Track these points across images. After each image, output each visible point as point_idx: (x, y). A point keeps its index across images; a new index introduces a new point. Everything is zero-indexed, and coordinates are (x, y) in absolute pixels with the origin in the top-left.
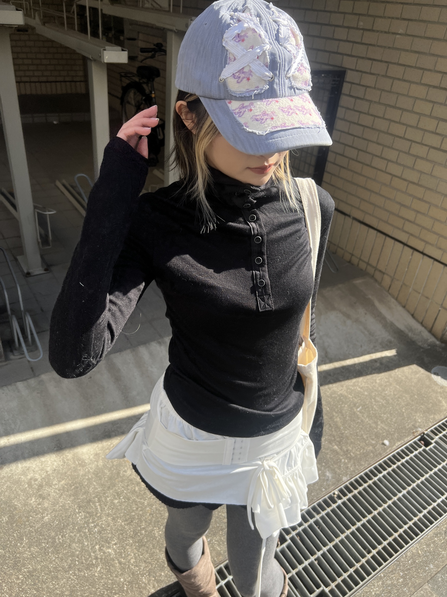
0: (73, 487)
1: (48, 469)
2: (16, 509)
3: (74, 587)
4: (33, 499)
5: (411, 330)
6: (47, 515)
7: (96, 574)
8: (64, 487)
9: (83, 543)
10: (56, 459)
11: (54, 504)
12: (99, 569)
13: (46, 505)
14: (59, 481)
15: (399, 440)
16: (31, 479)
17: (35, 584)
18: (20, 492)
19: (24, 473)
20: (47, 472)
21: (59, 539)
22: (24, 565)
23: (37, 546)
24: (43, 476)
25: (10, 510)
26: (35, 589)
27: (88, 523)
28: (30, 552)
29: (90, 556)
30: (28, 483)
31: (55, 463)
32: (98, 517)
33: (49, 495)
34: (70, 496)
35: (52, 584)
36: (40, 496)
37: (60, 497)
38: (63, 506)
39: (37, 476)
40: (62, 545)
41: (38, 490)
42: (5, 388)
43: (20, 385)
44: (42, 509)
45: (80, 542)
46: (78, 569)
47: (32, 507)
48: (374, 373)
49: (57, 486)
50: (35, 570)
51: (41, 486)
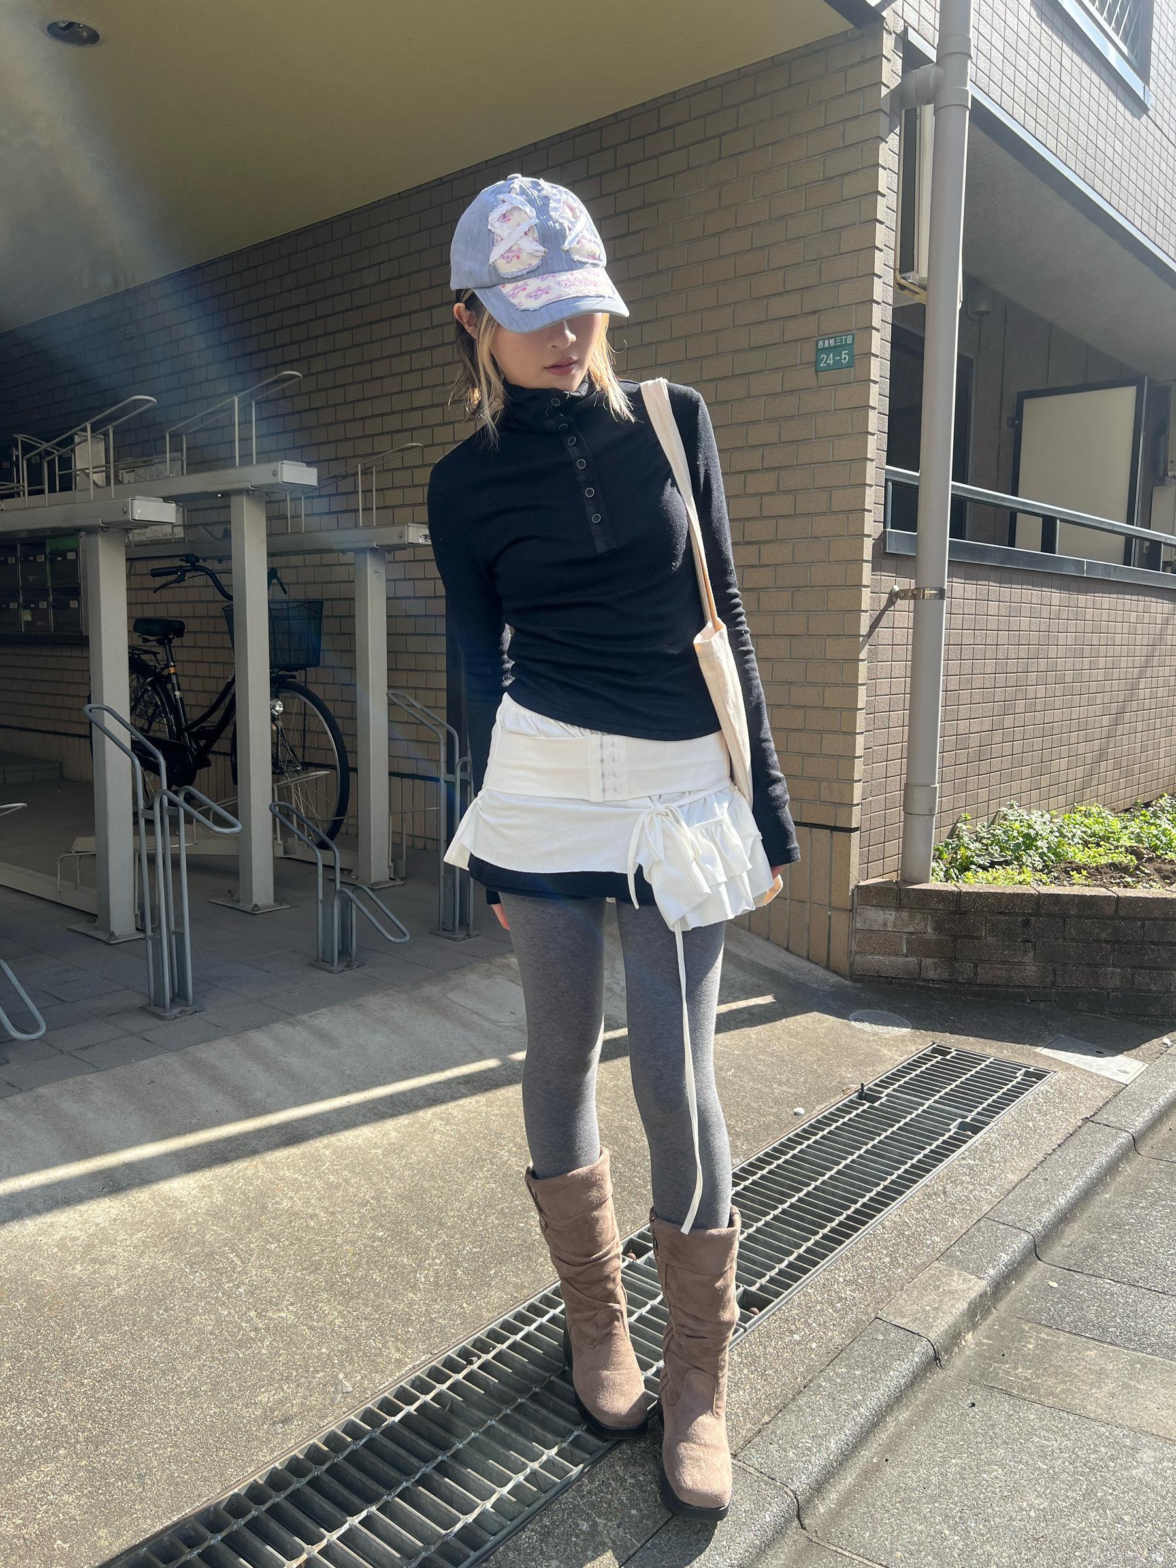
0: (166, 1239)
1: (99, 1220)
2: (41, 1286)
3: (218, 1376)
4: (79, 1267)
5: (791, 968)
6: (119, 1286)
7: (264, 1351)
8: (144, 1242)
10: (112, 1204)
11: (131, 1268)
12: (266, 1343)
13: (112, 1272)
14: (131, 1235)
15: (818, 1103)
16: (63, 1239)
20: (97, 1225)
21: (158, 1314)
24: (90, 1232)
25: (28, 1290)
27: (220, 1285)
29: (240, 1328)
30: (57, 1247)
31: (113, 1211)
32: (239, 1272)
33: (114, 1257)
34: (164, 1252)
36: (94, 1261)
37: (140, 1257)
38: (154, 1268)
39: (77, 1233)
40: (168, 1322)
41: (86, 1253)
47: (80, 1279)
48: (742, 1027)
49: (128, 1242)
51: (89, 1247)
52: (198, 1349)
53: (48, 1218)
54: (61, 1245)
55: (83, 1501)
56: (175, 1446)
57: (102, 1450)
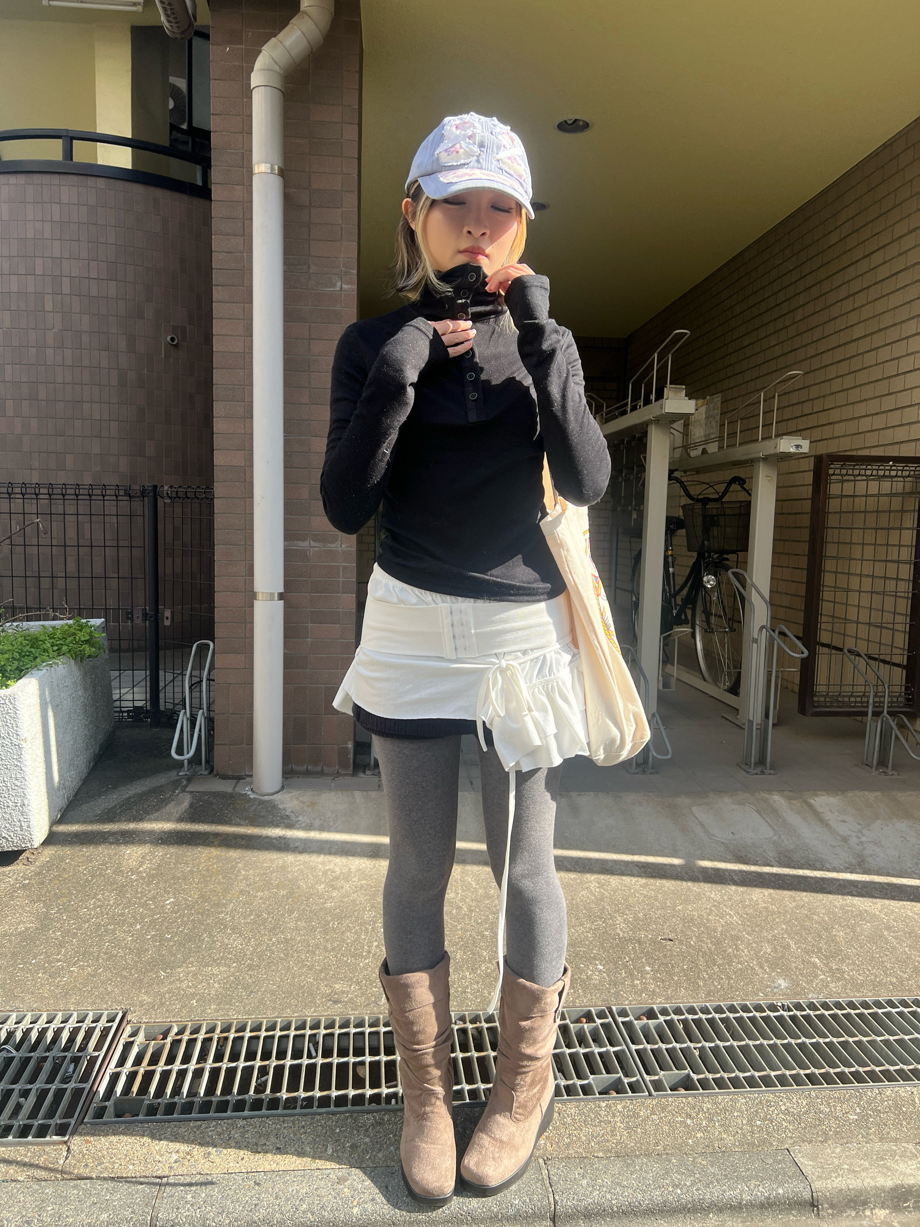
1: (353, 867)
2: (299, 888)
3: (329, 965)
4: (323, 886)
6: (331, 903)
7: (361, 964)
8: (362, 886)
9: (359, 936)
11: (344, 897)
12: (367, 961)
13: (334, 894)
14: (360, 880)
16: (329, 870)
17: (286, 950)
18: (310, 876)
19: (323, 863)
20: (350, 869)
21: (334, 924)
22: (282, 932)
23: (305, 922)
24: (344, 871)
25: (292, 888)
26: (284, 954)
27: (375, 922)
28: (296, 924)
29: (362, 948)
30: (323, 873)
31: (364, 865)
33: (342, 888)
34: (366, 895)
35: (306, 956)
36: (332, 886)
37: (354, 893)
38: (354, 901)
39: (337, 869)
40: (334, 930)
41: (332, 880)
42: (339, 792)
43: (358, 794)
44: (327, 896)
45: (356, 933)
46: (342, 954)
47: (318, 892)
50: (291, 939)
51: (337, 878)
52: (333, 949)
53: (331, 858)
54: (325, 873)
55: (221, 990)
56: (278, 987)
57: (250, 973)
